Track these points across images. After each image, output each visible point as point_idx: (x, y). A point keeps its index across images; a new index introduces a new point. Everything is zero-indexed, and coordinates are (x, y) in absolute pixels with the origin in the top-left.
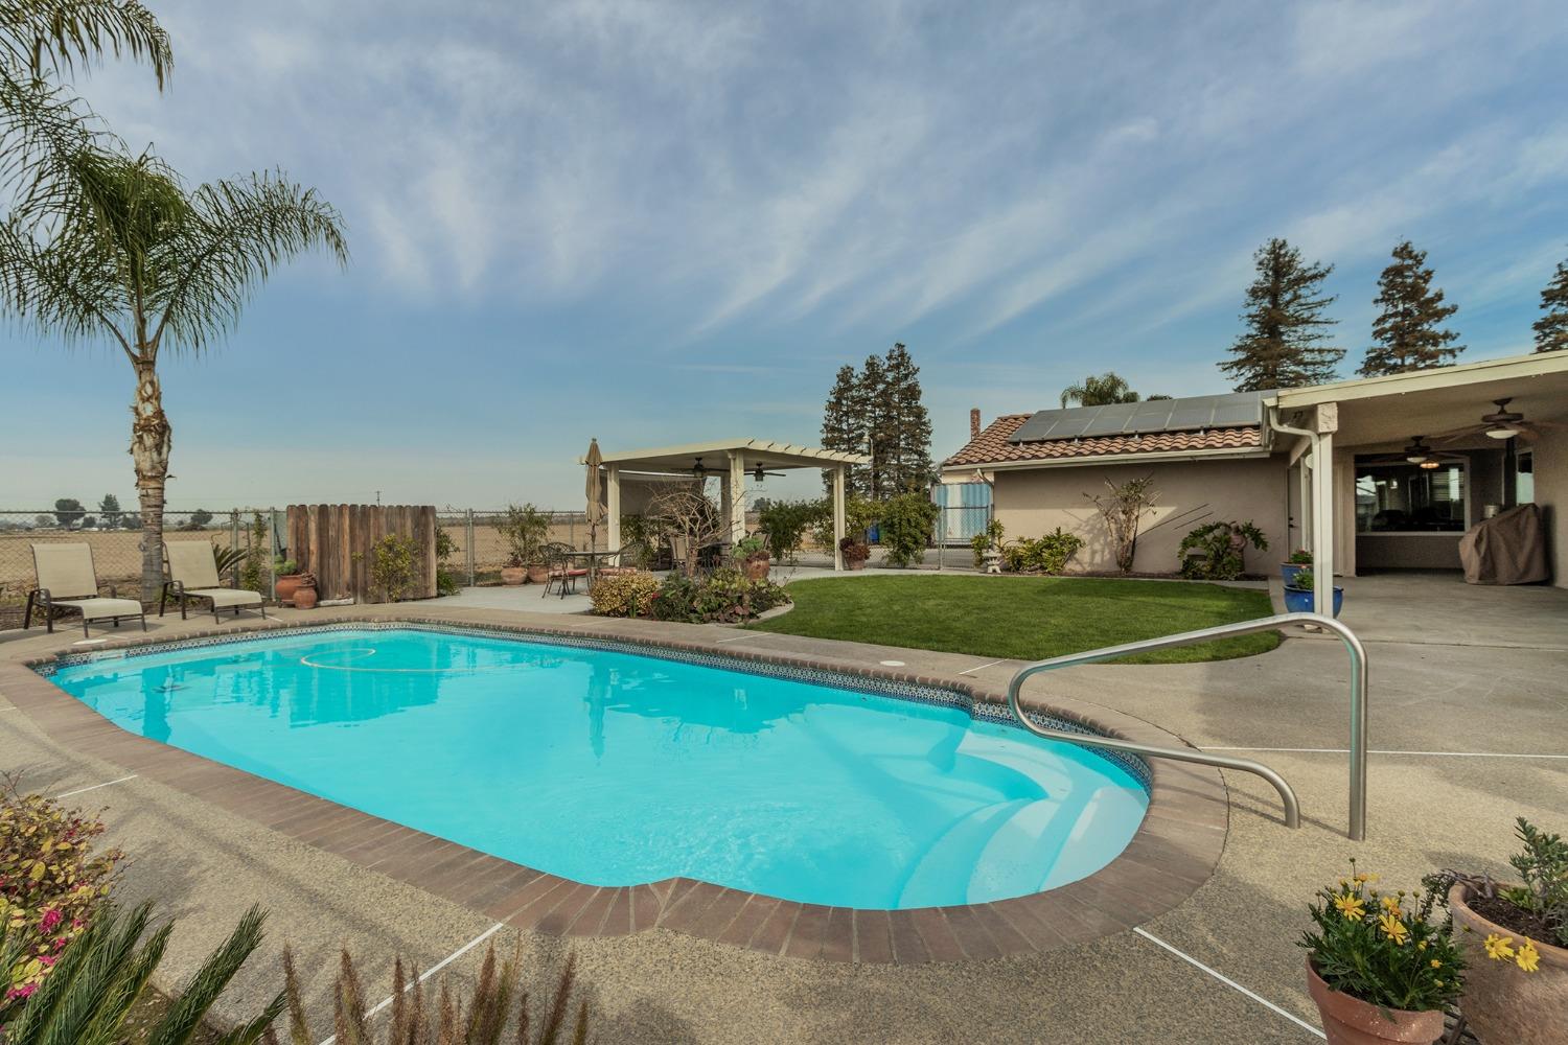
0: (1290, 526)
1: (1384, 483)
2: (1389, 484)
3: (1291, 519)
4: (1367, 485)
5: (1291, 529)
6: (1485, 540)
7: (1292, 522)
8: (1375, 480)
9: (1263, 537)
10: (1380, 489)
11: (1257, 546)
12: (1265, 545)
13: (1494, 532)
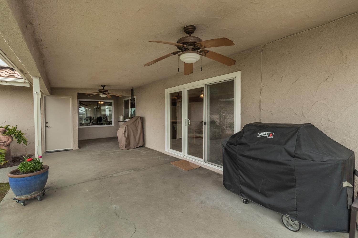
0: (47, 127)
1: (87, 109)
2: (88, 109)
3: (47, 123)
4: (82, 110)
5: (47, 128)
6: (127, 132)
7: (47, 125)
8: (85, 108)
9: (23, 135)
10: (86, 111)
11: (19, 142)
12: (25, 141)
13: (129, 127)
